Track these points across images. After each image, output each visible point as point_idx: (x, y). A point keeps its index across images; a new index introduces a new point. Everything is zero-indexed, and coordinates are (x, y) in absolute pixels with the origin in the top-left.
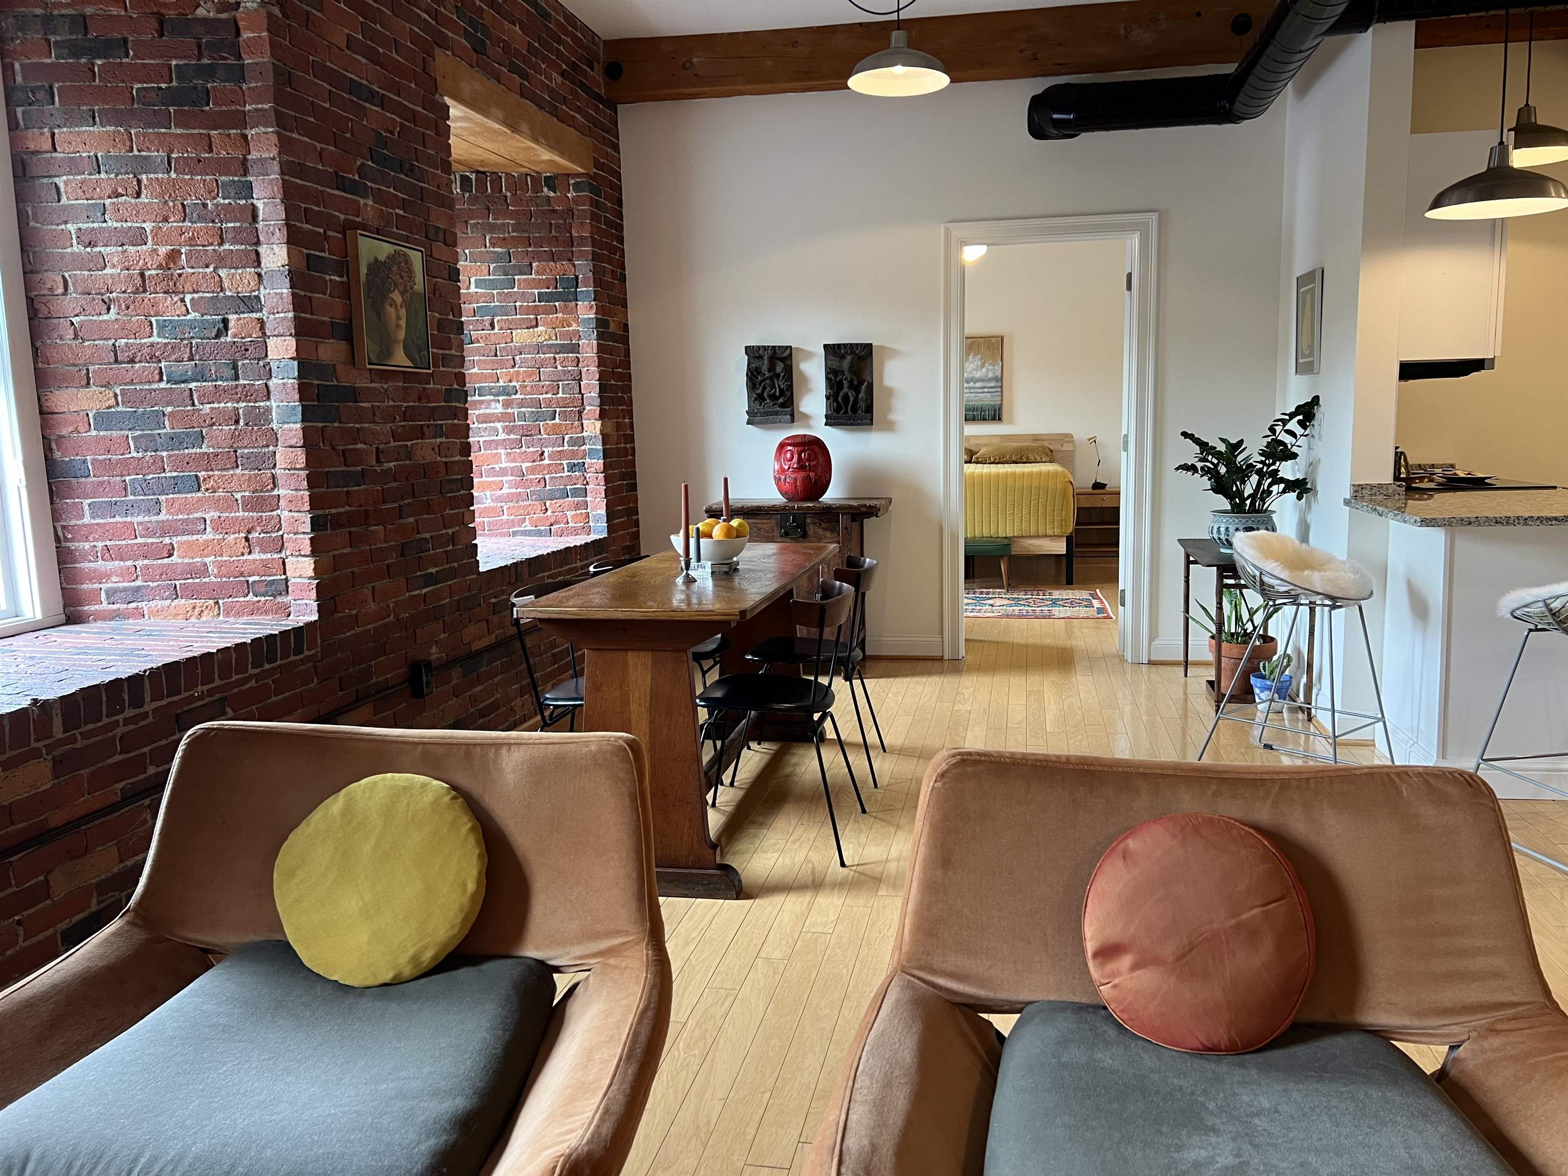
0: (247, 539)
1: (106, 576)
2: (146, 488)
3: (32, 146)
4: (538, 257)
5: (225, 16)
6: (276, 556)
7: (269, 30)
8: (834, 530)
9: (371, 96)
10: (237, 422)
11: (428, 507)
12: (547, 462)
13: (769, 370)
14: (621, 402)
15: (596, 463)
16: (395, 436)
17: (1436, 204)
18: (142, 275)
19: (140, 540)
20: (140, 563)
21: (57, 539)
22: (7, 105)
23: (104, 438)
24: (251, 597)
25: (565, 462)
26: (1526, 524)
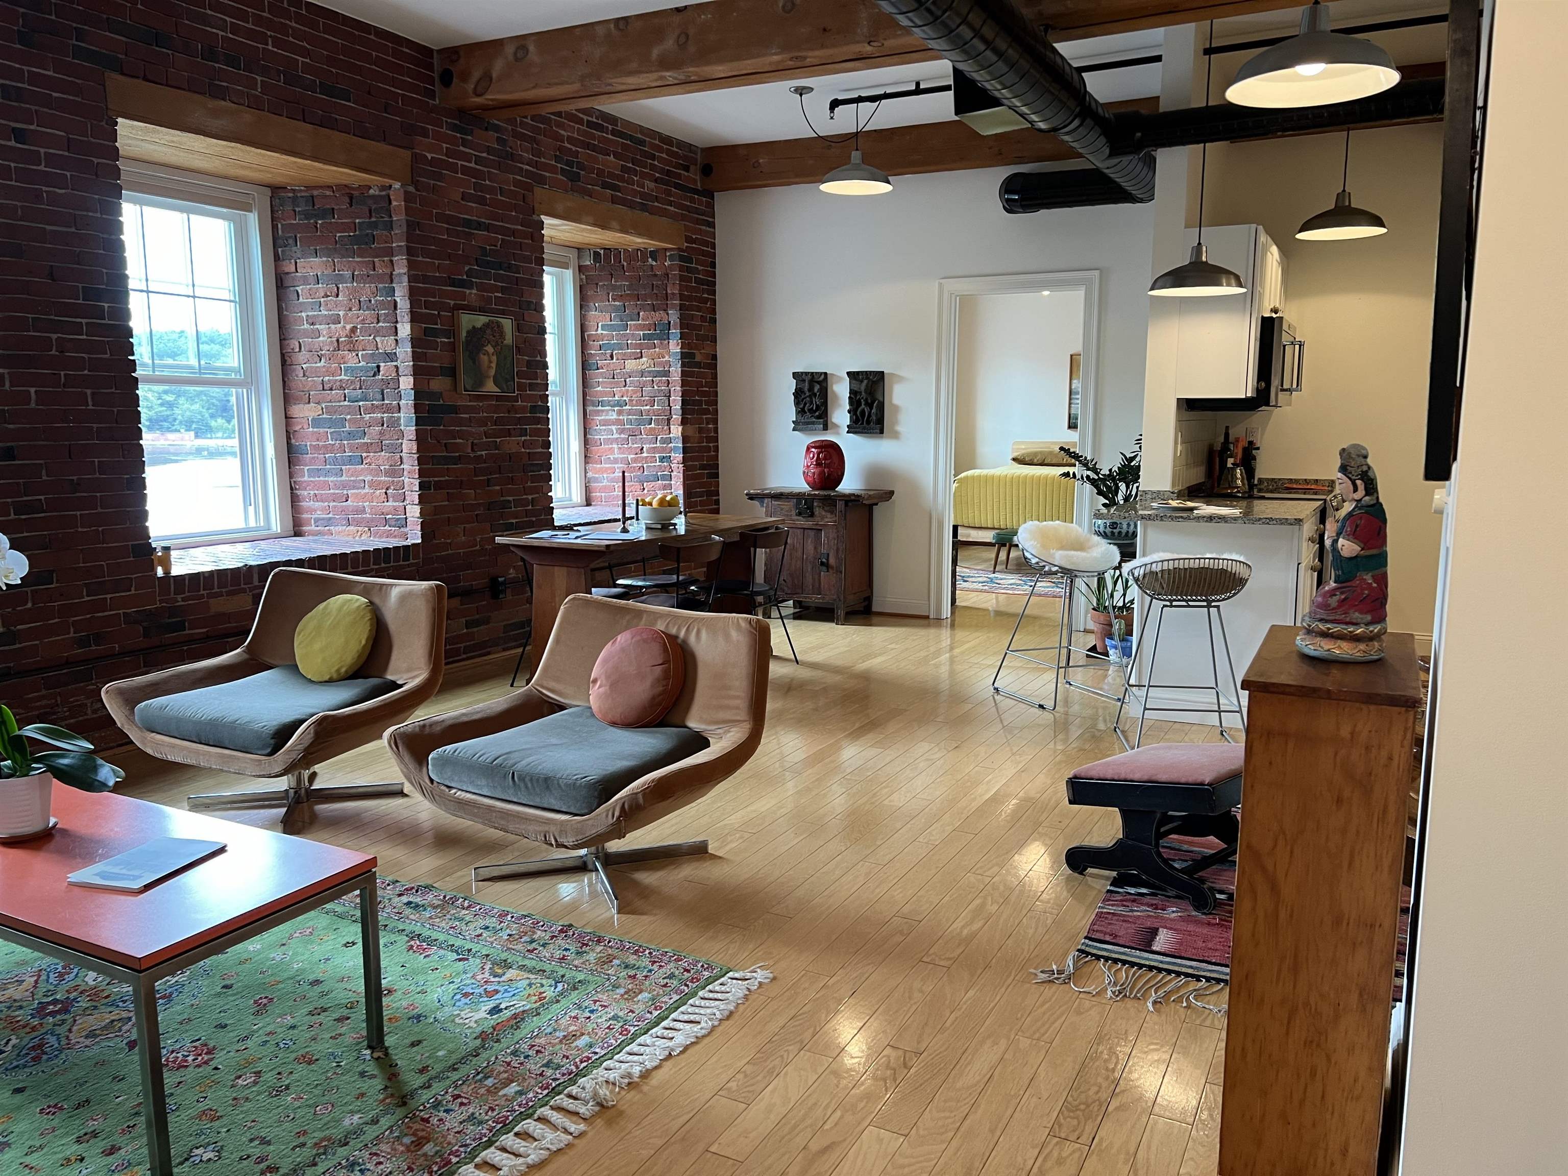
0: (386, 493)
1: (312, 511)
2: (335, 461)
3: (287, 270)
4: (643, 308)
5: (384, 193)
6: (401, 504)
7: (405, 201)
8: (832, 513)
9: (479, 226)
10: (383, 425)
11: (512, 480)
12: (645, 455)
13: (809, 390)
14: (707, 412)
15: (678, 456)
16: (487, 435)
17: (1152, 289)
18: (338, 341)
19: (332, 491)
20: (331, 504)
21: (292, 489)
22: (274, 247)
23: (316, 432)
24: (387, 527)
25: (657, 455)
26: (1162, 520)
